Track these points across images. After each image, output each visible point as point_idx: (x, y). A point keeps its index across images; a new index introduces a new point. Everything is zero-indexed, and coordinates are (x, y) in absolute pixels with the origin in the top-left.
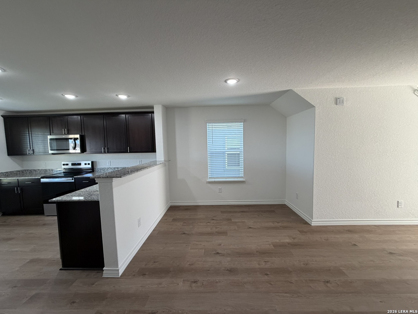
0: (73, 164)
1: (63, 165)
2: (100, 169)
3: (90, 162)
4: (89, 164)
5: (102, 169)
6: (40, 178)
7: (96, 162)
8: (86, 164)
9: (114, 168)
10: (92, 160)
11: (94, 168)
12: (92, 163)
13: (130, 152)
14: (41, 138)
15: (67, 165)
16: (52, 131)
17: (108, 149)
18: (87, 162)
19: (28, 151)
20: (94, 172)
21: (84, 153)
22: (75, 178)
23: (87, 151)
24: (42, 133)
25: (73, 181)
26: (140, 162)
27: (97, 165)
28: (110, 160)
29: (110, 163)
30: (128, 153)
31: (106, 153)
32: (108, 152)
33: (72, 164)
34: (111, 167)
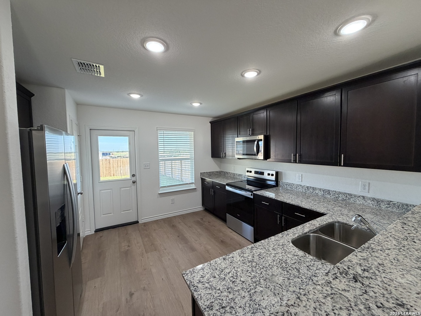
0: (256, 173)
1: (248, 171)
2: (286, 185)
3: (274, 173)
4: (272, 175)
5: (289, 184)
6: (225, 184)
7: (282, 173)
8: (269, 174)
9: (308, 187)
10: (277, 170)
11: (279, 181)
12: (277, 173)
13: (345, 165)
14: (231, 141)
15: (251, 172)
16: (239, 133)
17: (300, 156)
18: (271, 172)
19: (222, 155)
20: (278, 186)
21: (268, 160)
22: (254, 194)
23: (271, 157)
24: (232, 136)
25: (252, 197)
26: (365, 186)
27: (282, 179)
28: (302, 173)
29: (301, 178)
30: (340, 165)
31: (296, 163)
32: (301, 162)
33: (255, 171)
34: (303, 184)
